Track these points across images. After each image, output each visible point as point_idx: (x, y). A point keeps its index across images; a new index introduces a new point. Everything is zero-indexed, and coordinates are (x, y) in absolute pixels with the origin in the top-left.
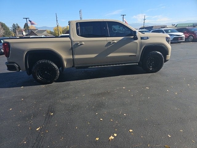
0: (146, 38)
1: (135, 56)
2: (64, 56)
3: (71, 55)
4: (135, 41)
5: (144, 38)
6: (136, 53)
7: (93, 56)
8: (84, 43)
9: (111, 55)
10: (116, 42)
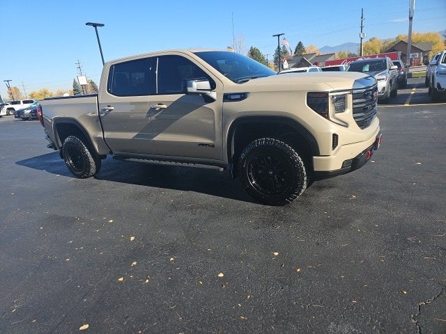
0: (238, 97)
1: (213, 146)
2: (92, 132)
3: (100, 131)
4: (208, 106)
5: (233, 97)
6: (213, 138)
7: (130, 135)
8: (113, 108)
9: (161, 137)
10: (165, 106)
